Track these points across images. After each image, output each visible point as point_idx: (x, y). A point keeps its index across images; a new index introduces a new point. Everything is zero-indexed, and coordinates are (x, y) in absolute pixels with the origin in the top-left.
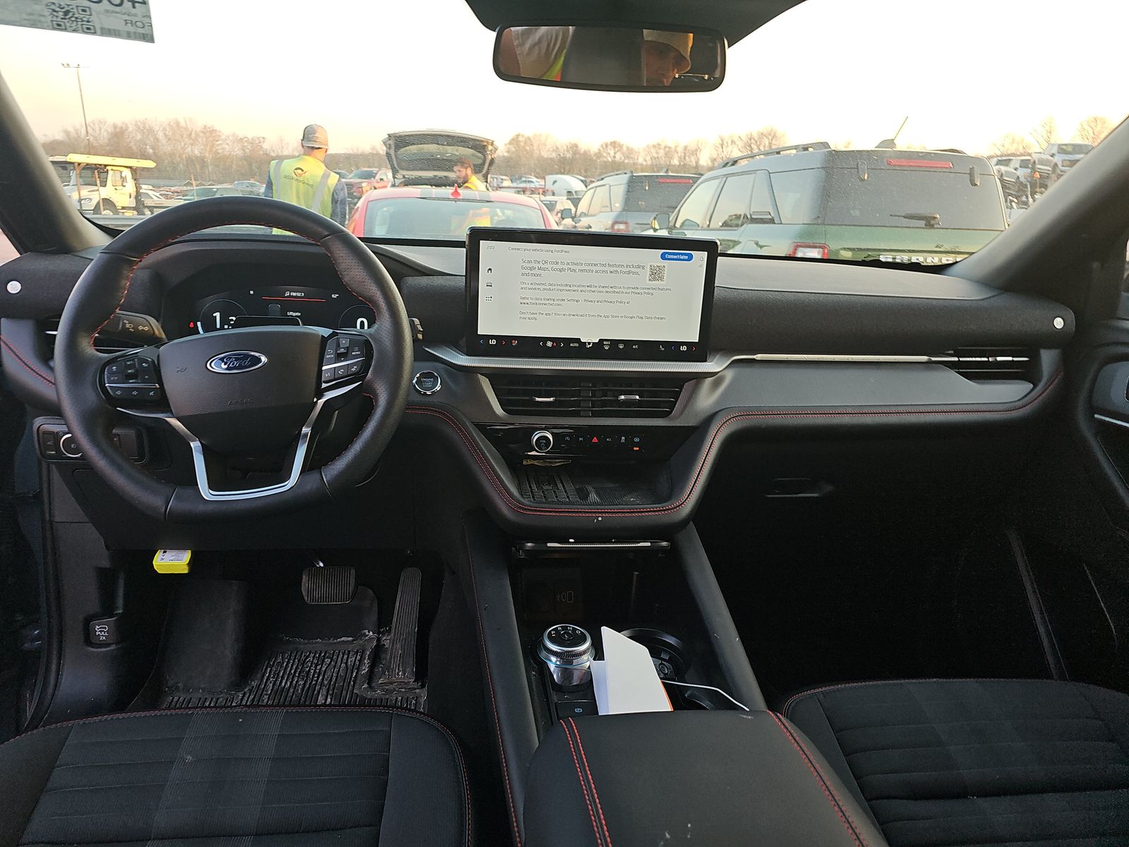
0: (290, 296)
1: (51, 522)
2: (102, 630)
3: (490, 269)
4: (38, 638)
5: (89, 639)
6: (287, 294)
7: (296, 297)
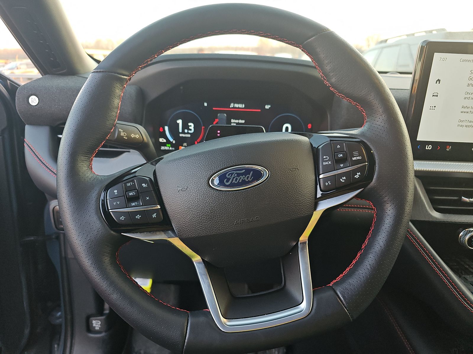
0: (234, 108)
1: (66, 258)
2: (97, 324)
3: (439, 80)
4: (60, 317)
5: (89, 328)
6: (232, 105)
7: (239, 108)
